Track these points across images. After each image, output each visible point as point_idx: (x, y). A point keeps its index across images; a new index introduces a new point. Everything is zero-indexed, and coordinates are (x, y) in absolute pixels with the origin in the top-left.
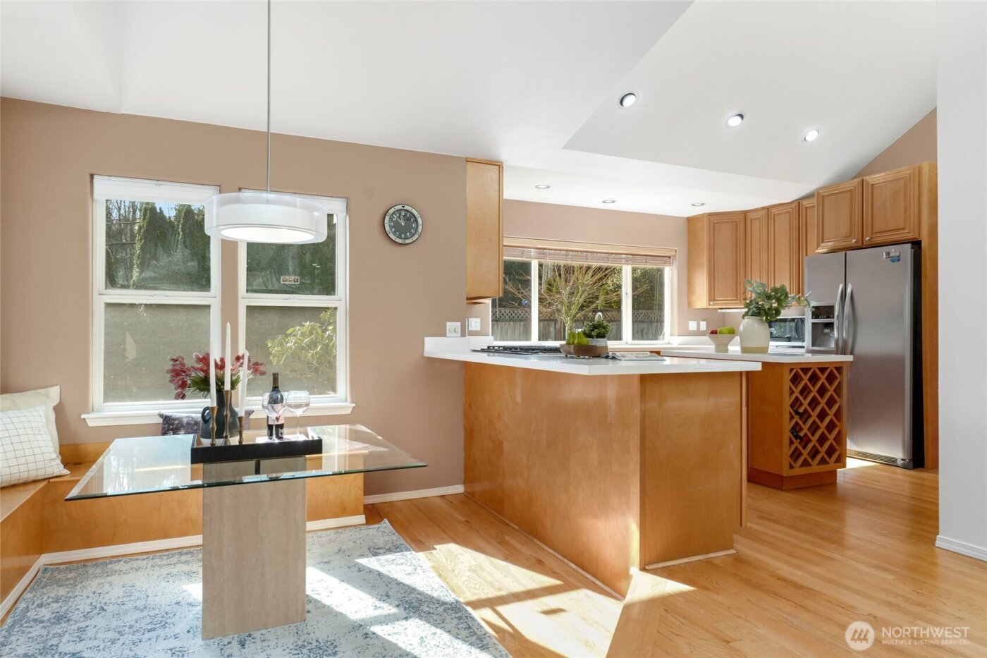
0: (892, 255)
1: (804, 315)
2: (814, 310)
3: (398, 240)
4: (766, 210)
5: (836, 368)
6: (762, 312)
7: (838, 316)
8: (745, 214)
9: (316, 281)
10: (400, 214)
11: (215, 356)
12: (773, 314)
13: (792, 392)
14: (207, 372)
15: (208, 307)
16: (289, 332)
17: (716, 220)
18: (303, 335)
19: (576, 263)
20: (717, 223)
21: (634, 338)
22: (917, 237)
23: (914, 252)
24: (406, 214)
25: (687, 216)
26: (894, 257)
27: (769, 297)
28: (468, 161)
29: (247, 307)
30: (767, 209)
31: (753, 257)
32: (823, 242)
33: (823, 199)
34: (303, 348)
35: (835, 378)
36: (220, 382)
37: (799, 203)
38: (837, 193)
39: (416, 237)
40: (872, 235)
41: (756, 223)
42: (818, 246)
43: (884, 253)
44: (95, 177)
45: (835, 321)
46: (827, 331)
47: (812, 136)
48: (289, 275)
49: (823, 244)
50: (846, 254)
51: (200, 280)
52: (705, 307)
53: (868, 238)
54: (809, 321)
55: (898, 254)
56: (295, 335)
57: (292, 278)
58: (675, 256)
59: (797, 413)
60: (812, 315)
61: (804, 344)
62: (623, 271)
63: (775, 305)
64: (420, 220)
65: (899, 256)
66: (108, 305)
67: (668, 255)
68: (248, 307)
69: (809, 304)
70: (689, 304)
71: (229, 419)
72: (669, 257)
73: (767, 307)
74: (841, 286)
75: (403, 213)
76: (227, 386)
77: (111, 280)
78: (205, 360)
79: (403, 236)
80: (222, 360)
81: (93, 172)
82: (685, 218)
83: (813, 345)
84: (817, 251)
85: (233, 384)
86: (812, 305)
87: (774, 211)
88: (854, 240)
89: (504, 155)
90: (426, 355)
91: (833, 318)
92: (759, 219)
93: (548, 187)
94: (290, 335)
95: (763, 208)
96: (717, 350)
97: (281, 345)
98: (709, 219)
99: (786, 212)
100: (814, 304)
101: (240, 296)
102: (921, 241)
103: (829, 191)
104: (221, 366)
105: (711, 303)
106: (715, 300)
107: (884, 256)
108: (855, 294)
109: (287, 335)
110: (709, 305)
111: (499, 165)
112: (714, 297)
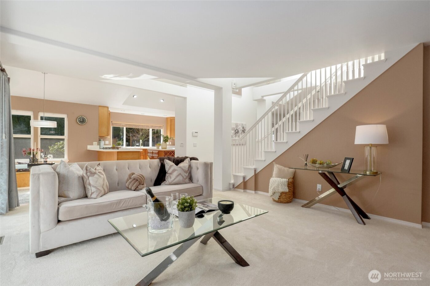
3: (80, 124)
11: (32, 148)
14: (31, 151)
15: (30, 138)
16: (56, 144)
18: (60, 145)
19: (144, 128)
21: (152, 146)
24: (82, 118)
28: (99, 106)
34: (60, 148)
36: (33, 153)
39: (85, 123)
48: (52, 131)
51: (29, 132)
56: (58, 145)
57: (53, 132)
62: (150, 130)
64: (86, 120)
67: (163, 126)
68: (41, 139)
71: (35, 160)
76: (35, 154)
78: (30, 149)
79: (82, 123)
80: (34, 149)
85: (36, 154)
89: (108, 105)
90: (88, 149)
94: (56, 145)
96: (157, 148)
97: (53, 148)
101: (39, 136)
104: (33, 150)
109: (55, 145)
111: (108, 108)
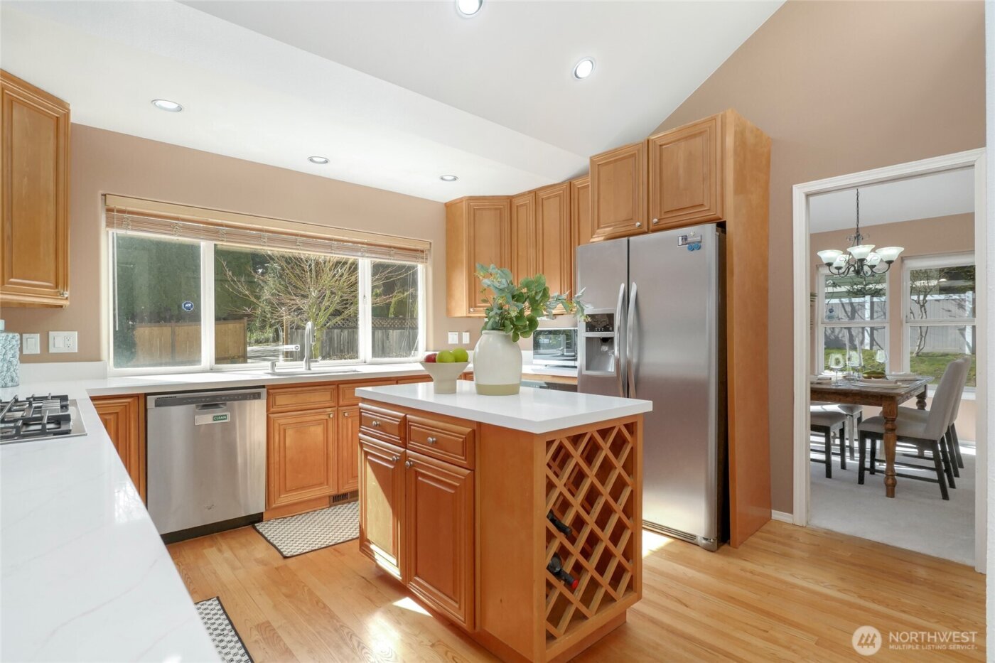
0: (690, 240)
1: (576, 327)
2: (589, 319)
4: (533, 194)
5: (627, 426)
6: (508, 322)
7: (619, 328)
8: (510, 199)
12: (525, 327)
13: (550, 486)
17: (477, 206)
20: (477, 209)
22: (721, 217)
23: (719, 236)
25: (445, 202)
26: (693, 243)
27: (517, 298)
30: (535, 193)
31: (520, 253)
32: (599, 228)
33: (598, 169)
35: (624, 441)
37: (570, 183)
38: (615, 161)
40: (661, 216)
41: (522, 211)
42: (593, 233)
43: (680, 238)
45: (615, 335)
46: (605, 348)
47: (585, 69)
49: (598, 231)
50: (628, 241)
52: (465, 315)
53: (656, 220)
54: (582, 335)
55: (699, 238)
58: (429, 250)
59: (561, 528)
60: (587, 327)
61: (577, 364)
62: (360, 267)
63: (527, 313)
65: (700, 242)
67: (422, 249)
69: (583, 310)
70: (448, 311)
72: (422, 251)
73: (513, 314)
74: (623, 286)
82: (442, 203)
83: (588, 368)
84: (592, 240)
86: (586, 313)
87: (542, 195)
88: (638, 224)
91: (613, 330)
92: (525, 205)
95: (530, 192)
96: (438, 389)
98: (469, 204)
99: (555, 196)
100: (590, 309)
102: (725, 222)
103: (606, 159)
105: (472, 310)
106: (476, 307)
107: (680, 243)
108: (641, 298)
110: (469, 312)
112: (475, 304)
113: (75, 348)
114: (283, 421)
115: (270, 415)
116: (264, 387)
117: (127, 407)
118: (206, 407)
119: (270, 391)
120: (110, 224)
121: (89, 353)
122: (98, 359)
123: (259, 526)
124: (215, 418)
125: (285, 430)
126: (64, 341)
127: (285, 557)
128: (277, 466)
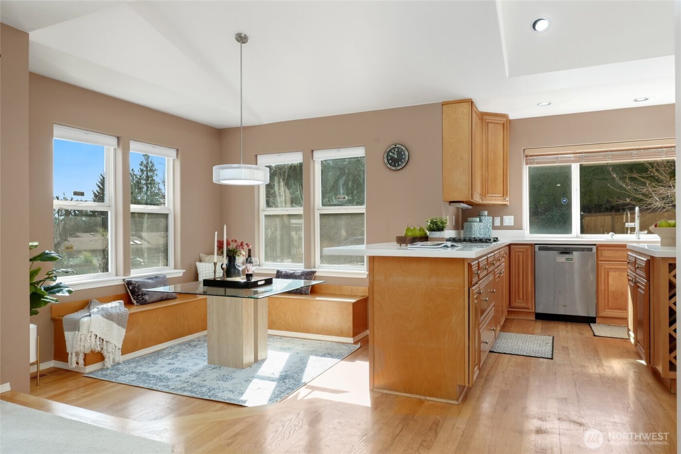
3: (393, 168)
9: (355, 198)
10: (394, 150)
24: (398, 150)
28: (444, 104)
29: (320, 214)
39: (404, 164)
44: (258, 156)
48: (341, 195)
57: (342, 197)
66: (266, 216)
75: (396, 150)
77: (268, 204)
79: (397, 164)
81: (256, 154)
93: (550, 104)
101: (317, 209)
111: (469, 102)
113: (512, 224)
114: (607, 267)
115: (599, 262)
116: (595, 245)
117: (527, 250)
118: (562, 253)
119: (599, 248)
120: (527, 164)
121: (518, 226)
122: (521, 229)
123: (592, 325)
124: (567, 259)
125: (608, 272)
126: (509, 220)
127: (595, 335)
128: (603, 292)
